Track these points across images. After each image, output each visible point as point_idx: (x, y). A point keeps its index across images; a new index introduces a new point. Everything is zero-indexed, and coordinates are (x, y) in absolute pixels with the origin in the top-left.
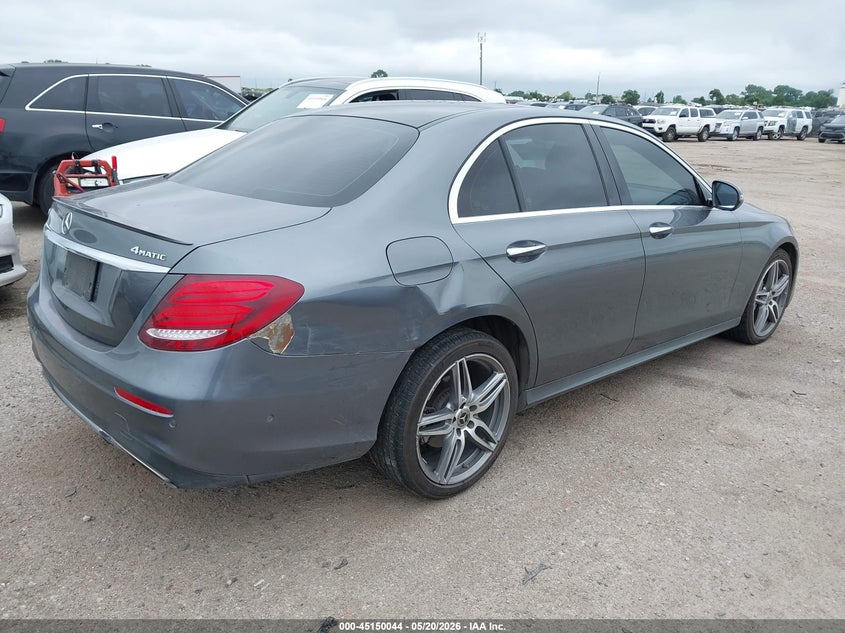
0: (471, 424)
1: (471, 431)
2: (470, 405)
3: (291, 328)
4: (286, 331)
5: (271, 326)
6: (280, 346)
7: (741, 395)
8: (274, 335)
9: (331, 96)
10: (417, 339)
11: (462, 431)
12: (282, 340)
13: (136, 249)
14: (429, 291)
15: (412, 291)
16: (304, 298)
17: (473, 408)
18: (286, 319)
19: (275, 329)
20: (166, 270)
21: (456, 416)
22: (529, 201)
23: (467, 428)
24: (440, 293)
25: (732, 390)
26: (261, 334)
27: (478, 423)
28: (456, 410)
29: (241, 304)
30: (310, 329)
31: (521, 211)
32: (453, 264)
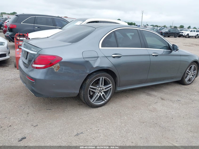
0: (102, 93)
1: (101, 95)
2: (103, 88)
3: (59, 66)
4: (58, 67)
5: (55, 66)
6: (57, 70)
7: (162, 99)
8: (55, 67)
9: (82, 22)
10: (88, 72)
11: (99, 93)
12: (57, 69)
13: (32, 49)
14: (92, 62)
15: (87, 62)
16: (62, 61)
17: (103, 89)
18: (58, 64)
19: (56, 66)
20: (36, 53)
21: (99, 89)
22: (120, 45)
23: (100, 93)
24: (95, 63)
25: (161, 98)
26: (53, 67)
27: (103, 93)
28: (99, 88)
29: (49, 60)
30: (64, 67)
31: (118, 47)
32: (98, 57)
